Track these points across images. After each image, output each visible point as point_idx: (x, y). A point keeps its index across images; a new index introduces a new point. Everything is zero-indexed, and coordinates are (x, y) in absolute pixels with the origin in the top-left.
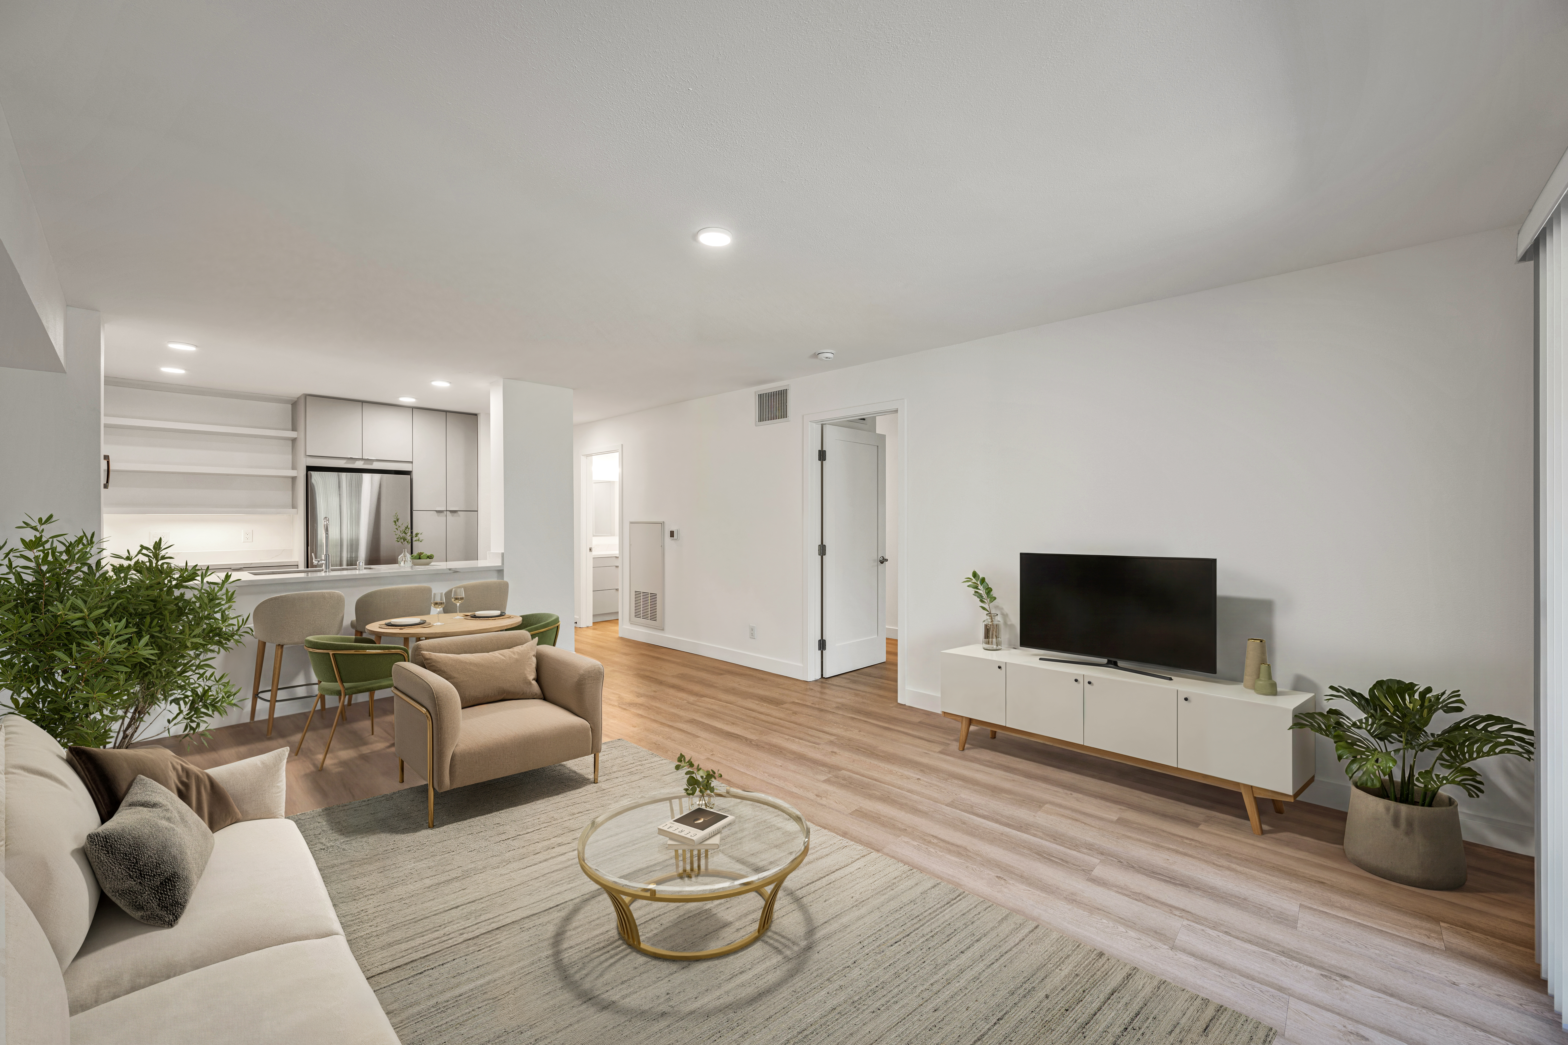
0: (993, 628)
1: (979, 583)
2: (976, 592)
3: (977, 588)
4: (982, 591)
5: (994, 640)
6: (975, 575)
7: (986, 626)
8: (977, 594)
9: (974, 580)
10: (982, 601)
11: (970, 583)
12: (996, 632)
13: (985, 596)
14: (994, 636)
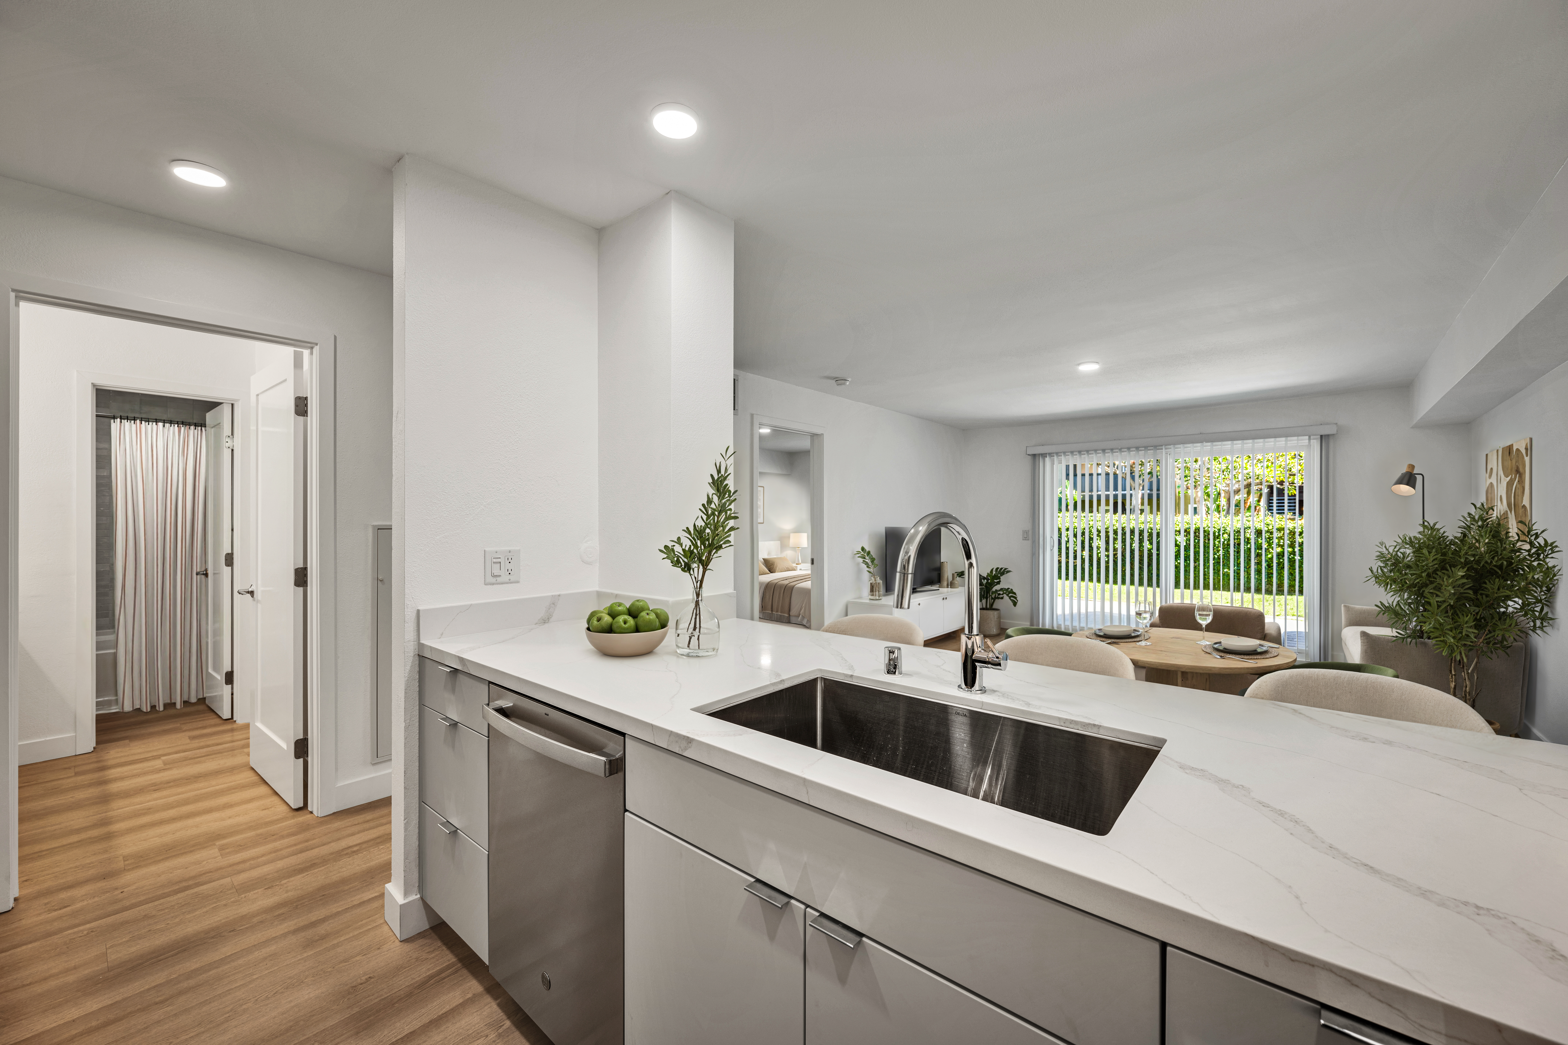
0: (876, 585)
1: (866, 555)
2: (863, 561)
3: (864, 558)
4: (868, 560)
5: (877, 593)
6: (863, 549)
7: (871, 584)
8: (865, 562)
9: (862, 553)
10: (868, 567)
11: (859, 555)
12: (878, 588)
13: (870, 563)
14: (877, 591)
